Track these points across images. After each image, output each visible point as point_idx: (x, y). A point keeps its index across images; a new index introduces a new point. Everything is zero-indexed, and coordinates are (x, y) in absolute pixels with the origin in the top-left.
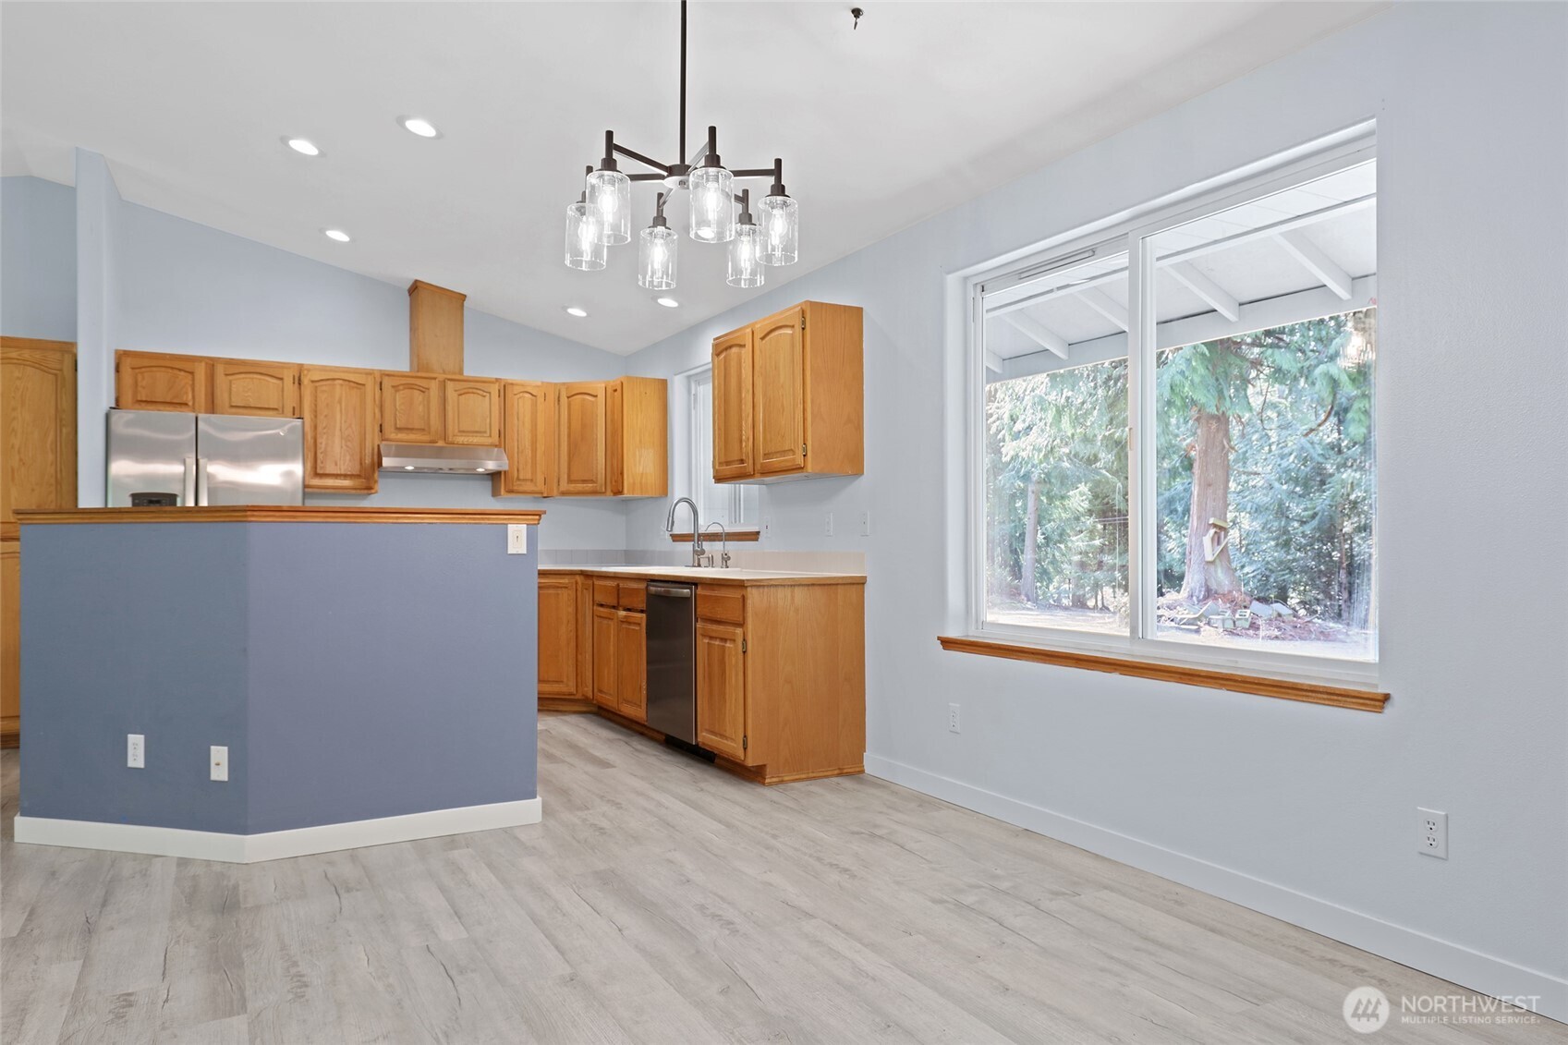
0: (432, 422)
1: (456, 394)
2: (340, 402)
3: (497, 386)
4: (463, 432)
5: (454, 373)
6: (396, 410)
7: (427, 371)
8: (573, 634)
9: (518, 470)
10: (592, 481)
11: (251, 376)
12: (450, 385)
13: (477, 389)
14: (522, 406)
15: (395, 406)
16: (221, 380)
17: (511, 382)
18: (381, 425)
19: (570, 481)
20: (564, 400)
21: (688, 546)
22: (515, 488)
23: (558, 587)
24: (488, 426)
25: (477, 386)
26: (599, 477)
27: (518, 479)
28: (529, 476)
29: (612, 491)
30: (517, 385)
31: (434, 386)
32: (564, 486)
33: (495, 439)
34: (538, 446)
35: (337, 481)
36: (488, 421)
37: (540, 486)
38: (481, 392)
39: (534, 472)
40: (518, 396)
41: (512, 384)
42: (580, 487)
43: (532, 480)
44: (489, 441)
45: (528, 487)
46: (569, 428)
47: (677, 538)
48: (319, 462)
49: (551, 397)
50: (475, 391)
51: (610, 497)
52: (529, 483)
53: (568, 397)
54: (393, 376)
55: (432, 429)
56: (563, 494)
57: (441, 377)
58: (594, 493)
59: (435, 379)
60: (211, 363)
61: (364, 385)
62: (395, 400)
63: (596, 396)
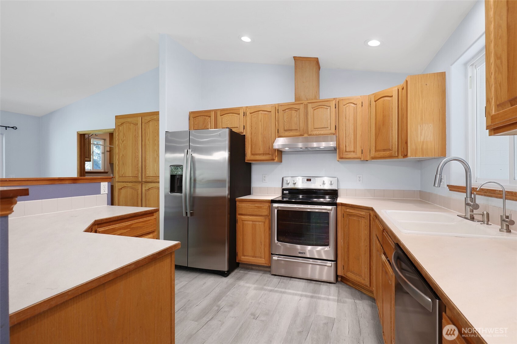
0: (301, 125)
1: (312, 110)
2: (261, 121)
3: (334, 102)
4: (317, 128)
5: (312, 99)
6: (284, 121)
7: (299, 101)
8: (368, 248)
9: (346, 146)
10: (389, 150)
11: (229, 114)
12: (310, 106)
13: (323, 105)
14: (349, 111)
15: (284, 120)
16: (219, 117)
17: (341, 98)
18: (278, 130)
19: (376, 151)
20: (373, 103)
21: (461, 196)
22: (344, 156)
23: (359, 216)
24: (329, 124)
25: (324, 104)
26: (394, 147)
27: (346, 151)
28: (352, 149)
29: (402, 155)
30: (345, 100)
31: (302, 107)
32: (373, 153)
33: (333, 131)
34: (358, 132)
35: (260, 157)
36: (329, 121)
37: (359, 154)
38: (325, 107)
39: (355, 147)
40: (346, 106)
41: (342, 100)
42: (382, 154)
43: (354, 152)
44: (330, 132)
45: (352, 155)
46: (376, 119)
47: (452, 188)
48: (253, 149)
49: (366, 104)
50: (322, 106)
51: (401, 159)
52: (352, 153)
53: (375, 101)
54: (283, 105)
55: (301, 129)
56: (373, 158)
57: (306, 102)
58: (391, 157)
59: (302, 104)
60: (215, 111)
61: (271, 112)
62: (284, 116)
63: (392, 96)
